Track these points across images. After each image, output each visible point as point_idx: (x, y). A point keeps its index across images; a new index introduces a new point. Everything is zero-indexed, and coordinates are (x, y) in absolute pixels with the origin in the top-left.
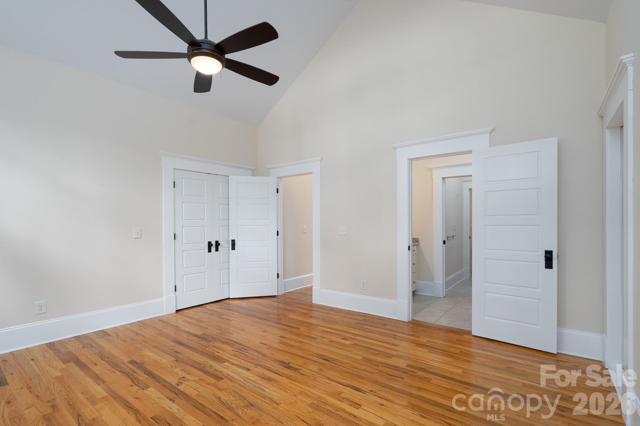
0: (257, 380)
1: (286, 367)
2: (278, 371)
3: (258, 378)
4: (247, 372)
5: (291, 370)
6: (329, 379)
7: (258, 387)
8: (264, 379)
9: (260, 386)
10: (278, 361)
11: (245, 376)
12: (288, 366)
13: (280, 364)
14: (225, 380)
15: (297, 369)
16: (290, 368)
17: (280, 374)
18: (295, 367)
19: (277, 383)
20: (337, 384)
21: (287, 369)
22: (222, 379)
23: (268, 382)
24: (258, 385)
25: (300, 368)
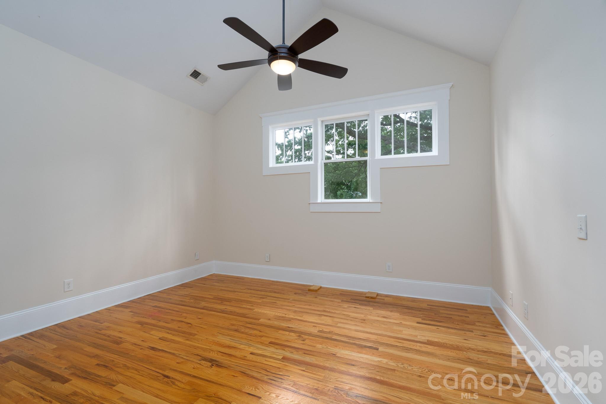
0: (240, 346)
1: (216, 361)
2: (222, 356)
3: (239, 347)
4: (252, 352)
5: (209, 358)
6: (173, 354)
7: (236, 341)
8: (234, 347)
9: (235, 341)
10: (225, 367)
11: (252, 348)
12: (213, 362)
13: (221, 363)
14: (267, 343)
15: (203, 360)
16: (211, 360)
17: (220, 353)
18: (205, 362)
19: (222, 346)
20: (168, 351)
21: (213, 358)
22: (269, 343)
23: (230, 345)
24: (237, 342)
25: (199, 362)
